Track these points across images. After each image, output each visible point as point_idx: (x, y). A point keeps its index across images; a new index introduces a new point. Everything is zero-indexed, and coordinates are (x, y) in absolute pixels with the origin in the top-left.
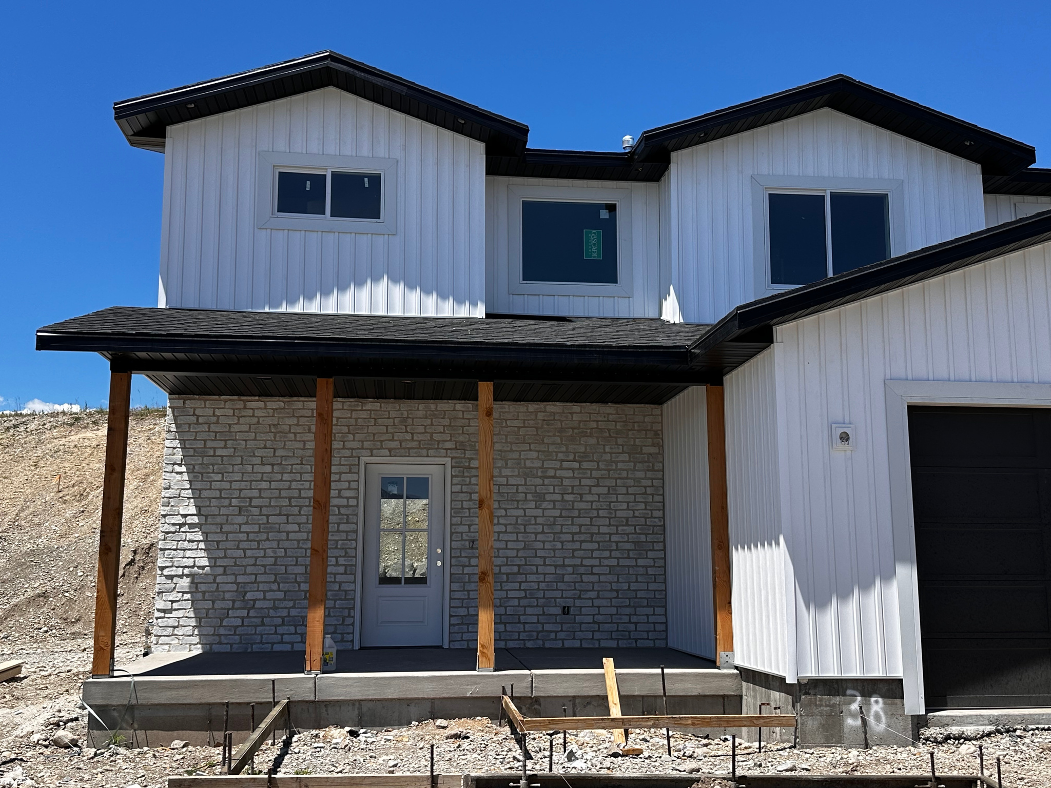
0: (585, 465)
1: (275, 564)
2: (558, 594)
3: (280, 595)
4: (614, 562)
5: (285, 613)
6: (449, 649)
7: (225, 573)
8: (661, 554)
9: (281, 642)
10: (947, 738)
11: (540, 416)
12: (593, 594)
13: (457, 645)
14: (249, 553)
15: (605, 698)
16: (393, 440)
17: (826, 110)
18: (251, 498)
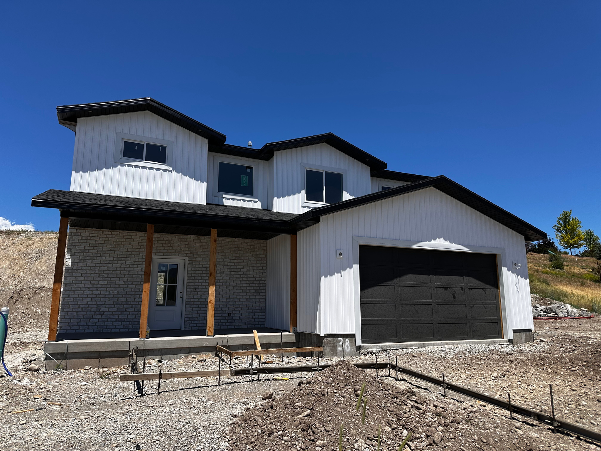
0: (239, 261)
1: (113, 297)
2: (227, 309)
3: (115, 310)
4: (248, 297)
5: (117, 317)
6: (184, 330)
7: (91, 301)
8: (264, 294)
9: (115, 328)
10: (368, 353)
11: (223, 242)
12: (240, 309)
13: (187, 329)
14: (102, 292)
16: (165, 249)
17: (324, 143)
18: (104, 271)
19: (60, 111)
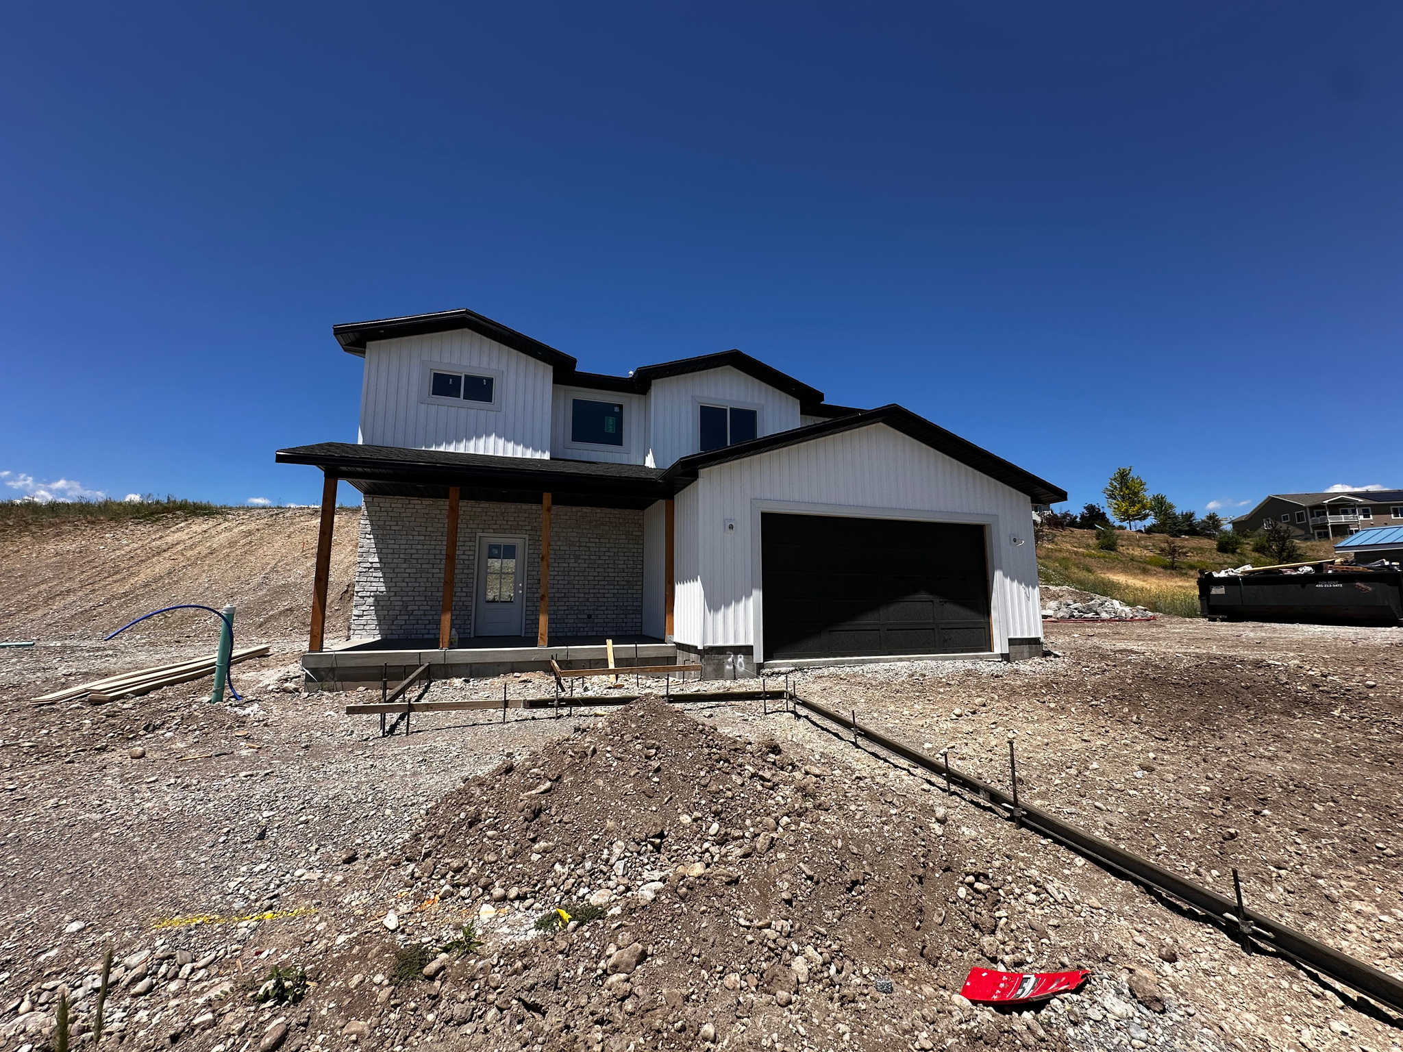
0: (602, 540)
1: (425, 591)
2: (586, 608)
3: (429, 608)
4: (616, 591)
5: (430, 618)
6: (525, 637)
7: (395, 595)
8: (641, 587)
9: (429, 634)
10: (773, 673)
11: (579, 514)
12: (604, 608)
13: (529, 635)
14: (410, 584)
15: (607, 660)
16: (496, 524)
17: (728, 366)
18: (411, 554)
19: (338, 332)
